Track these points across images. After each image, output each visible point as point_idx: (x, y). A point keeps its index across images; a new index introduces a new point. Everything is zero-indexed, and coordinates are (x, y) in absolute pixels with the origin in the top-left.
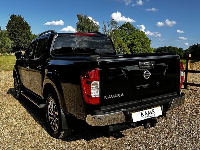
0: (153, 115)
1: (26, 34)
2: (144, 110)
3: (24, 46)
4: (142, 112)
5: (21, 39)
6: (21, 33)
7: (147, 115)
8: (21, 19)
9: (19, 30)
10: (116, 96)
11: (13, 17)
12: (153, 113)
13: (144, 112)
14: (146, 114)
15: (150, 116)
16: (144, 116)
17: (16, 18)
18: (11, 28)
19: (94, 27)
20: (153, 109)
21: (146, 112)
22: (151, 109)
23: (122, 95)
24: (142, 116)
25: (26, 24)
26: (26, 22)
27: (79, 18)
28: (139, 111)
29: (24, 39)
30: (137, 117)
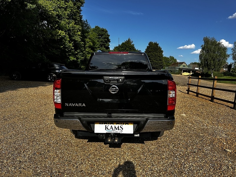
0: (120, 131)
1: (159, 57)
2: (111, 124)
3: (156, 66)
4: (107, 125)
5: (154, 61)
6: (155, 56)
7: (113, 130)
8: (156, 44)
9: (154, 54)
10: (77, 105)
11: (150, 44)
12: (121, 129)
13: (109, 126)
14: (111, 128)
15: (116, 131)
16: (108, 130)
17: (152, 44)
18: (148, 53)
19: (220, 49)
20: (122, 125)
21: (111, 126)
22: (120, 125)
23: (84, 105)
24: (106, 129)
25: (160, 49)
26: (160, 47)
27: (205, 41)
28: (104, 124)
29: (157, 61)
30: (99, 129)
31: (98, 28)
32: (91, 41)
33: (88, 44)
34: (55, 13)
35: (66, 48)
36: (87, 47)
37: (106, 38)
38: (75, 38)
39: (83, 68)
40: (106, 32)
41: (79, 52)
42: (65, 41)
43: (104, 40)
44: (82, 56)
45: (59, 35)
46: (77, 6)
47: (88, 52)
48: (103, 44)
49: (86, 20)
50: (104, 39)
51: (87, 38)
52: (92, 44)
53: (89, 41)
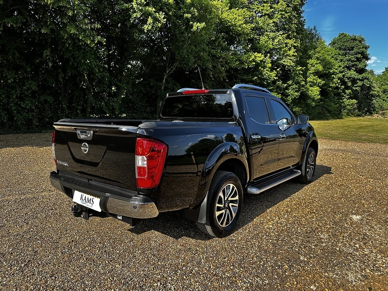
31: (345, 36)
32: (320, 63)
33: (313, 68)
34: (249, 27)
35: (264, 79)
36: (311, 74)
37: (359, 53)
38: (284, 61)
39: (298, 112)
40: (360, 42)
41: (291, 85)
42: (262, 69)
43: (354, 57)
44: (296, 91)
45: (253, 60)
46: (294, 5)
47: (312, 82)
48: (353, 66)
49: (315, 27)
50: (356, 56)
51: (312, 59)
52: (320, 68)
53: (317, 64)
